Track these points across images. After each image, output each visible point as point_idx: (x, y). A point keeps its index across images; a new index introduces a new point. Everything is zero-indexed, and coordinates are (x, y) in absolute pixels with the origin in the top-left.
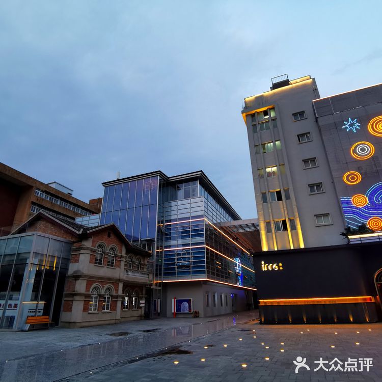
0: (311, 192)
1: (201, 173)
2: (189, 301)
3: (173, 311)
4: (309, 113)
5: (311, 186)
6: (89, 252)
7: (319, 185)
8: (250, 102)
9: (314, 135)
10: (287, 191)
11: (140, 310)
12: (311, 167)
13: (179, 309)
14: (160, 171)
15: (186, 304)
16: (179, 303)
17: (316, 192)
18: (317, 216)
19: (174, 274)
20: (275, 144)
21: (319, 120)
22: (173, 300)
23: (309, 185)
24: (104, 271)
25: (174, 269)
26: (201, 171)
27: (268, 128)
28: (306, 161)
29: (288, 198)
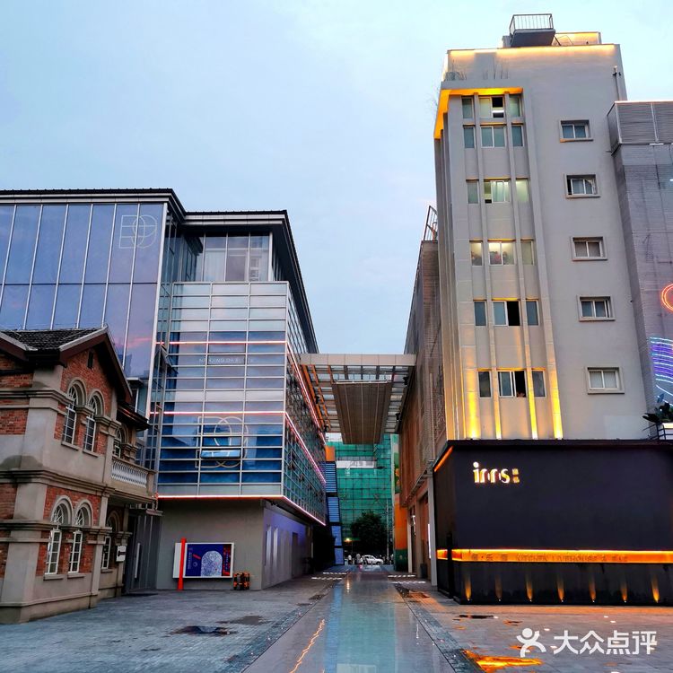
0: (584, 315)
1: (283, 216)
2: (224, 550)
3: (176, 575)
4: (597, 128)
5: (586, 302)
6: (55, 405)
7: (602, 302)
8: (463, 62)
9: (605, 184)
10: (532, 305)
11: (115, 570)
12: (588, 257)
13: (194, 568)
14: (170, 191)
15: (216, 558)
16: (197, 553)
17: (594, 317)
18: (593, 371)
19: (193, 478)
20: (512, 188)
21: (624, 150)
22: (178, 546)
23: (581, 298)
24: (77, 464)
25: (192, 465)
26: (284, 212)
27: (500, 142)
28: (579, 242)
29: (533, 320)
